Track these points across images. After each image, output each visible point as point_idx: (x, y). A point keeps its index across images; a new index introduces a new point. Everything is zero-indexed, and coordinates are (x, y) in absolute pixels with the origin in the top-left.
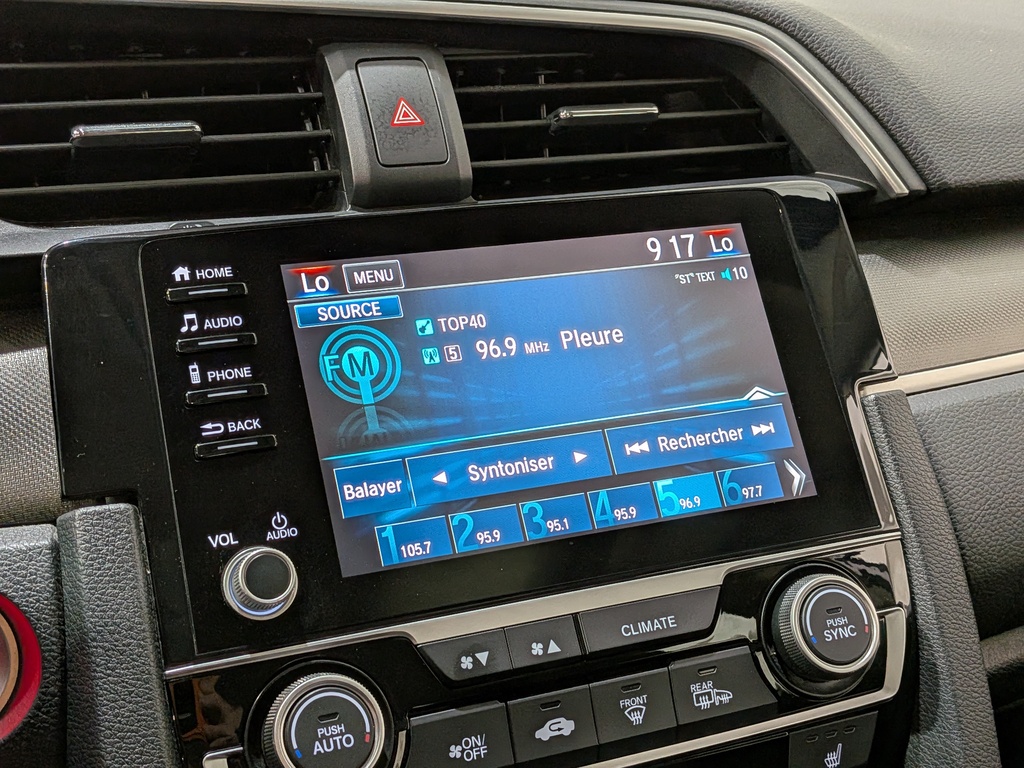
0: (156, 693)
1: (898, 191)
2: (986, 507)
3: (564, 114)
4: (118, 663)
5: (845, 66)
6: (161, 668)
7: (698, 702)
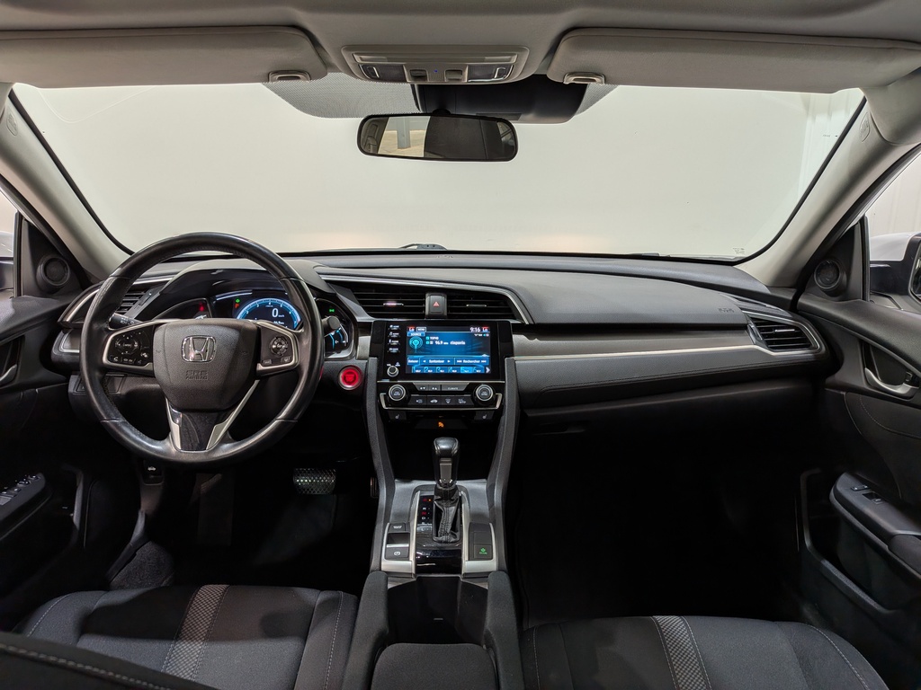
1: (527, 324)
3: (468, 305)
4: (371, 379)
6: (377, 381)
7: (459, 402)
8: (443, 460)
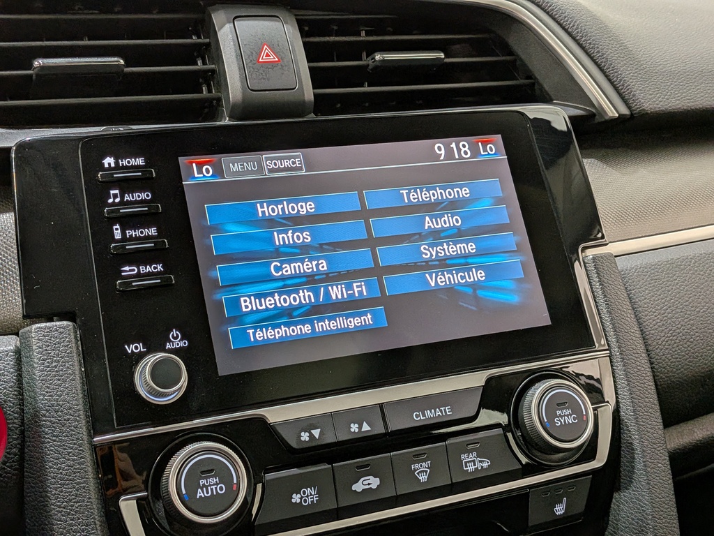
0: (87, 454)
1: (610, 114)
2: (669, 335)
3: (378, 57)
4: (60, 432)
5: (575, 27)
6: (91, 437)
7: (466, 467)
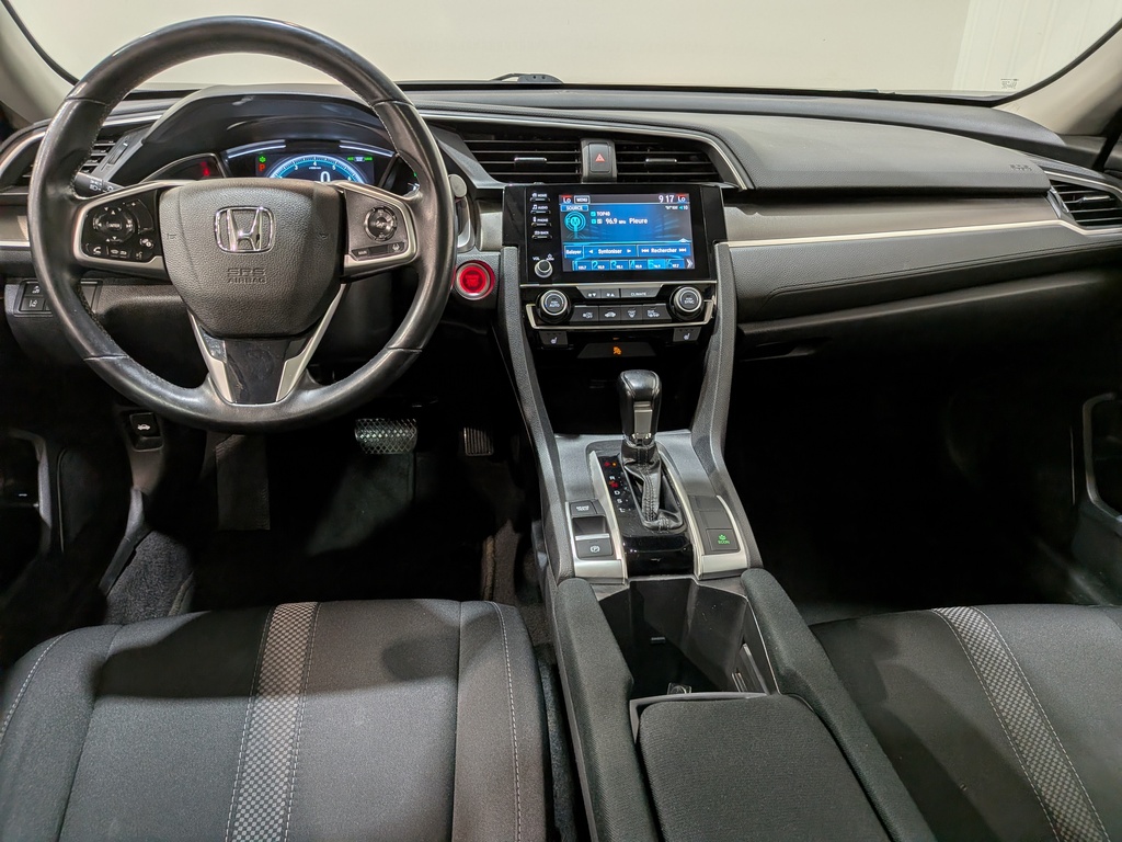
0: (518, 288)
1: (744, 188)
4: (510, 282)
6: (519, 285)
7: (649, 316)
8: (637, 405)
